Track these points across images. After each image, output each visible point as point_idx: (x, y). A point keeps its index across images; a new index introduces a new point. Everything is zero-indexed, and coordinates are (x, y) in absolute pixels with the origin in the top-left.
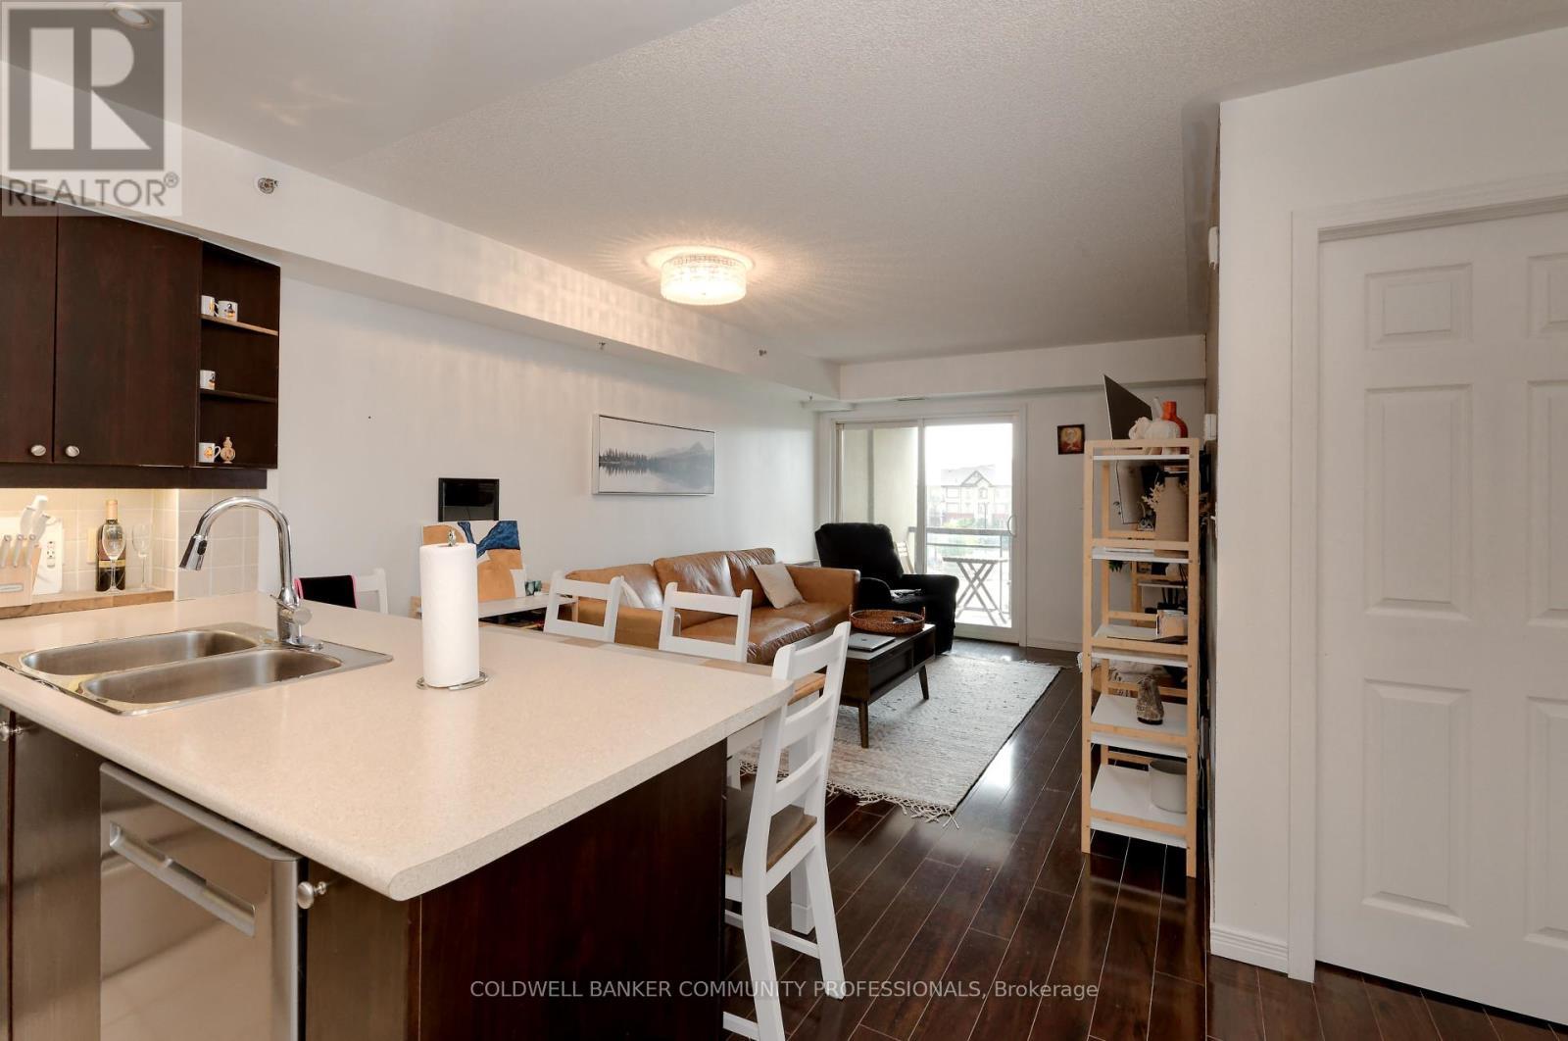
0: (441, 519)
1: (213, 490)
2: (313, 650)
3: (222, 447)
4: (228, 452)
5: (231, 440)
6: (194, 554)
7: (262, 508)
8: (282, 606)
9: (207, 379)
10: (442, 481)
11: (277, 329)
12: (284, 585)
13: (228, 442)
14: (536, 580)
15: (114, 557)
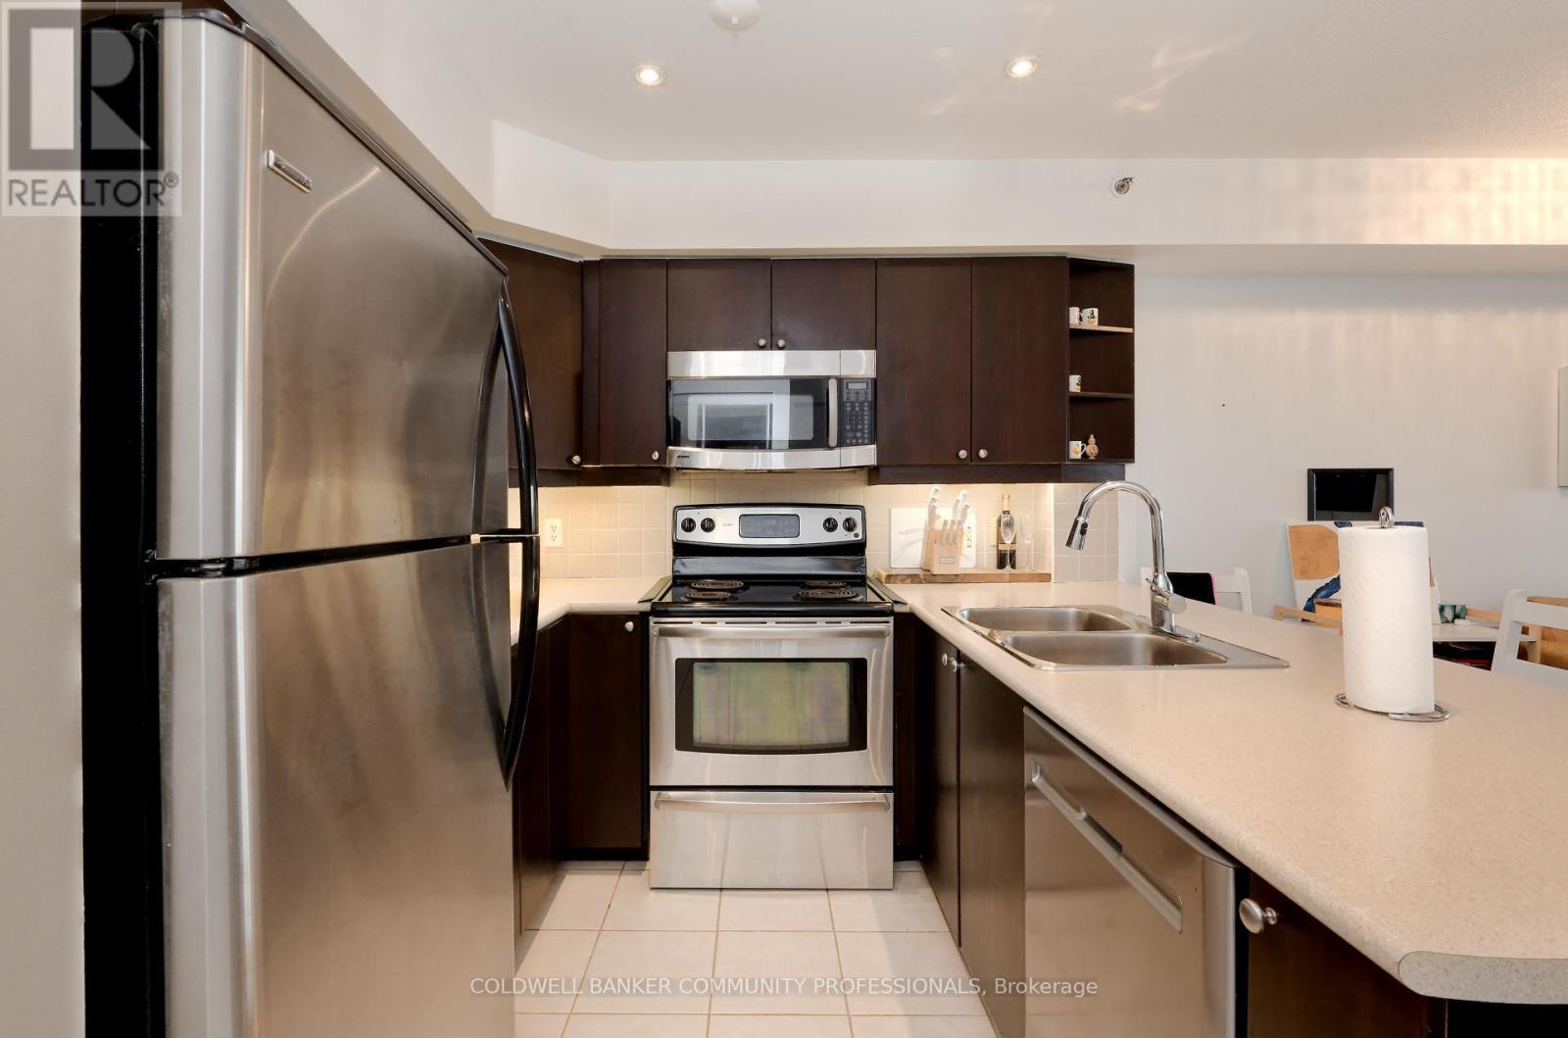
0: (1311, 518)
1: (1080, 484)
2: (1190, 642)
3: (1087, 444)
4: (1092, 449)
5: (1095, 437)
6: (1077, 535)
7: (1135, 492)
8: (1156, 592)
9: (1074, 383)
10: (1312, 472)
11: (1133, 327)
12: (1157, 570)
13: (1092, 439)
14: (1459, 602)
15: (1008, 542)
